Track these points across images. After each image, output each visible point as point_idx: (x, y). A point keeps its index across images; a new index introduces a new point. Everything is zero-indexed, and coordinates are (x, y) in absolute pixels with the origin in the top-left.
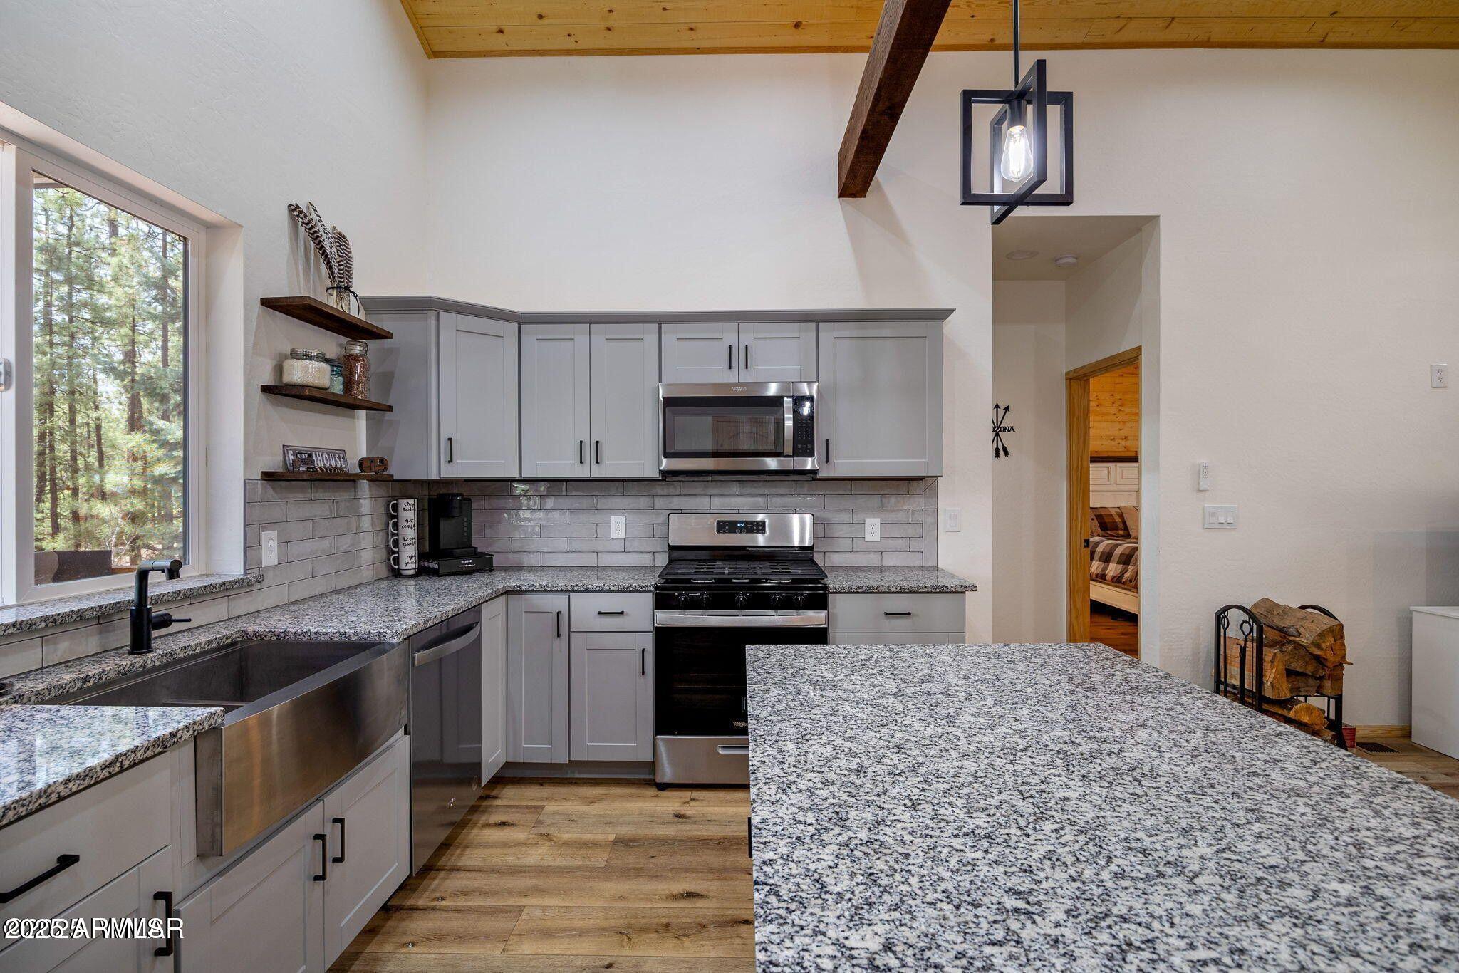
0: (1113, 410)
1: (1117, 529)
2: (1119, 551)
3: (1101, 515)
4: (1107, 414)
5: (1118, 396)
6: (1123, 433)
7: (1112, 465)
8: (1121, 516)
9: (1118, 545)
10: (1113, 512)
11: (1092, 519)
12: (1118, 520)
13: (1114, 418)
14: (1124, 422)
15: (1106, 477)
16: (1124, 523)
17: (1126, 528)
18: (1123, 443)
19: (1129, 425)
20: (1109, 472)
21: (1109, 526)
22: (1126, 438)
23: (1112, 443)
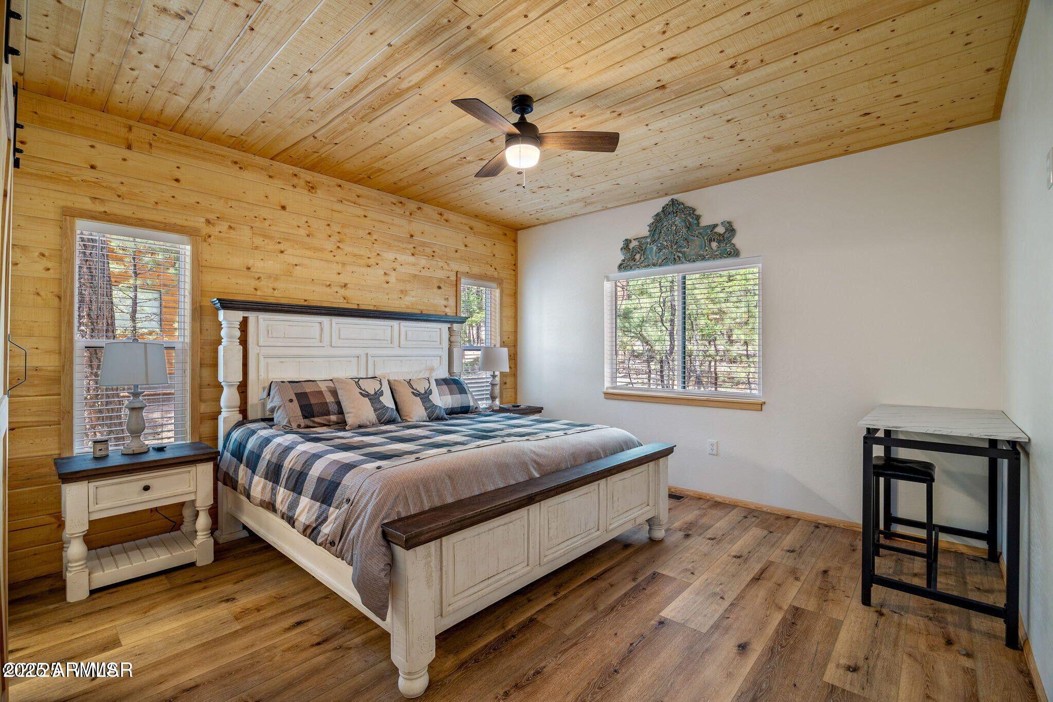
0: (330, 245)
1: (328, 413)
2: (317, 470)
3: (306, 393)
4: (321, 250)
5: (336, 228)
6: (343, 279)
7: (325, 320)
8: (334, 393)
9: (317, 456)
10: (323, 387)
11: (291, 401)
12: (329, 399)
13: (330, 257)
14: (344, 264)
15: (318, 336)
16: (338, 403)
17: (341, 412)
18: (342, 292)
19: (349, 268)
20: (322, 330)
21: (316, 409)
22: (345, 285)
23: (328, 289)
